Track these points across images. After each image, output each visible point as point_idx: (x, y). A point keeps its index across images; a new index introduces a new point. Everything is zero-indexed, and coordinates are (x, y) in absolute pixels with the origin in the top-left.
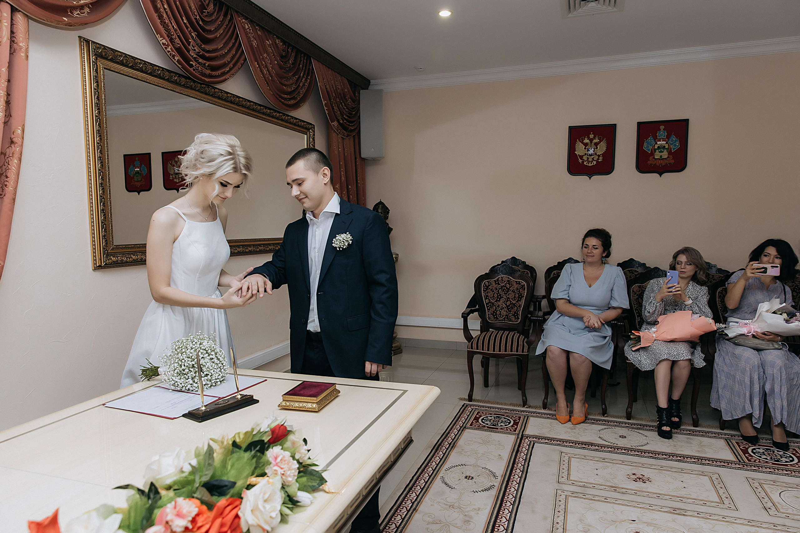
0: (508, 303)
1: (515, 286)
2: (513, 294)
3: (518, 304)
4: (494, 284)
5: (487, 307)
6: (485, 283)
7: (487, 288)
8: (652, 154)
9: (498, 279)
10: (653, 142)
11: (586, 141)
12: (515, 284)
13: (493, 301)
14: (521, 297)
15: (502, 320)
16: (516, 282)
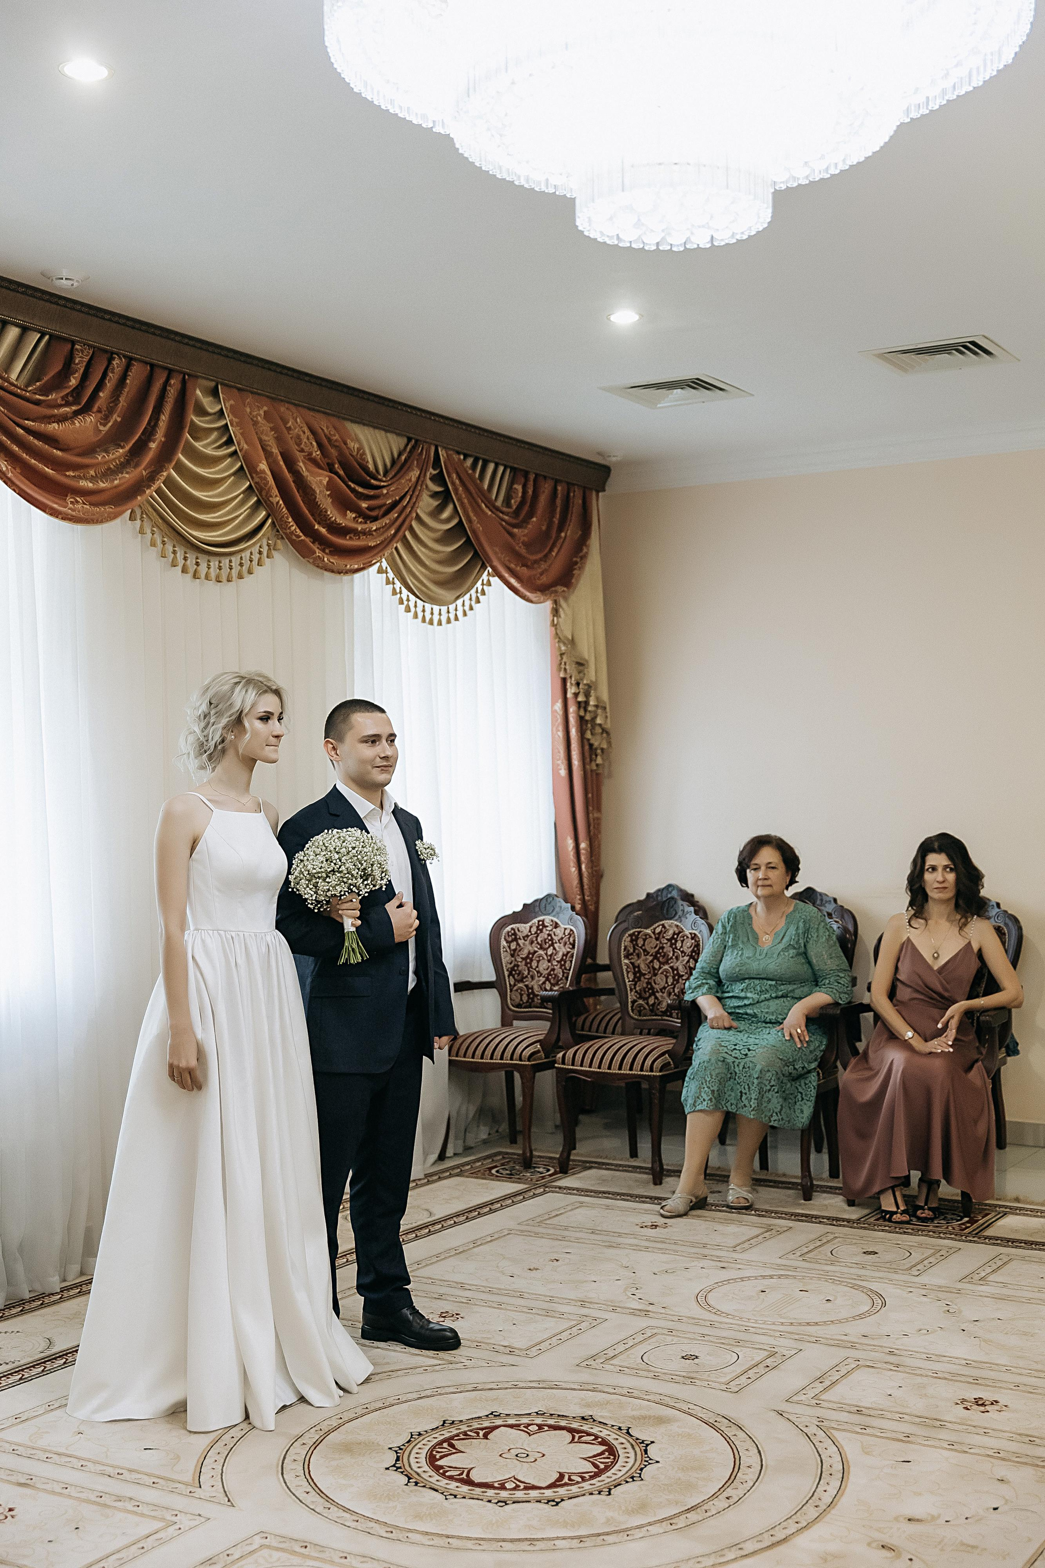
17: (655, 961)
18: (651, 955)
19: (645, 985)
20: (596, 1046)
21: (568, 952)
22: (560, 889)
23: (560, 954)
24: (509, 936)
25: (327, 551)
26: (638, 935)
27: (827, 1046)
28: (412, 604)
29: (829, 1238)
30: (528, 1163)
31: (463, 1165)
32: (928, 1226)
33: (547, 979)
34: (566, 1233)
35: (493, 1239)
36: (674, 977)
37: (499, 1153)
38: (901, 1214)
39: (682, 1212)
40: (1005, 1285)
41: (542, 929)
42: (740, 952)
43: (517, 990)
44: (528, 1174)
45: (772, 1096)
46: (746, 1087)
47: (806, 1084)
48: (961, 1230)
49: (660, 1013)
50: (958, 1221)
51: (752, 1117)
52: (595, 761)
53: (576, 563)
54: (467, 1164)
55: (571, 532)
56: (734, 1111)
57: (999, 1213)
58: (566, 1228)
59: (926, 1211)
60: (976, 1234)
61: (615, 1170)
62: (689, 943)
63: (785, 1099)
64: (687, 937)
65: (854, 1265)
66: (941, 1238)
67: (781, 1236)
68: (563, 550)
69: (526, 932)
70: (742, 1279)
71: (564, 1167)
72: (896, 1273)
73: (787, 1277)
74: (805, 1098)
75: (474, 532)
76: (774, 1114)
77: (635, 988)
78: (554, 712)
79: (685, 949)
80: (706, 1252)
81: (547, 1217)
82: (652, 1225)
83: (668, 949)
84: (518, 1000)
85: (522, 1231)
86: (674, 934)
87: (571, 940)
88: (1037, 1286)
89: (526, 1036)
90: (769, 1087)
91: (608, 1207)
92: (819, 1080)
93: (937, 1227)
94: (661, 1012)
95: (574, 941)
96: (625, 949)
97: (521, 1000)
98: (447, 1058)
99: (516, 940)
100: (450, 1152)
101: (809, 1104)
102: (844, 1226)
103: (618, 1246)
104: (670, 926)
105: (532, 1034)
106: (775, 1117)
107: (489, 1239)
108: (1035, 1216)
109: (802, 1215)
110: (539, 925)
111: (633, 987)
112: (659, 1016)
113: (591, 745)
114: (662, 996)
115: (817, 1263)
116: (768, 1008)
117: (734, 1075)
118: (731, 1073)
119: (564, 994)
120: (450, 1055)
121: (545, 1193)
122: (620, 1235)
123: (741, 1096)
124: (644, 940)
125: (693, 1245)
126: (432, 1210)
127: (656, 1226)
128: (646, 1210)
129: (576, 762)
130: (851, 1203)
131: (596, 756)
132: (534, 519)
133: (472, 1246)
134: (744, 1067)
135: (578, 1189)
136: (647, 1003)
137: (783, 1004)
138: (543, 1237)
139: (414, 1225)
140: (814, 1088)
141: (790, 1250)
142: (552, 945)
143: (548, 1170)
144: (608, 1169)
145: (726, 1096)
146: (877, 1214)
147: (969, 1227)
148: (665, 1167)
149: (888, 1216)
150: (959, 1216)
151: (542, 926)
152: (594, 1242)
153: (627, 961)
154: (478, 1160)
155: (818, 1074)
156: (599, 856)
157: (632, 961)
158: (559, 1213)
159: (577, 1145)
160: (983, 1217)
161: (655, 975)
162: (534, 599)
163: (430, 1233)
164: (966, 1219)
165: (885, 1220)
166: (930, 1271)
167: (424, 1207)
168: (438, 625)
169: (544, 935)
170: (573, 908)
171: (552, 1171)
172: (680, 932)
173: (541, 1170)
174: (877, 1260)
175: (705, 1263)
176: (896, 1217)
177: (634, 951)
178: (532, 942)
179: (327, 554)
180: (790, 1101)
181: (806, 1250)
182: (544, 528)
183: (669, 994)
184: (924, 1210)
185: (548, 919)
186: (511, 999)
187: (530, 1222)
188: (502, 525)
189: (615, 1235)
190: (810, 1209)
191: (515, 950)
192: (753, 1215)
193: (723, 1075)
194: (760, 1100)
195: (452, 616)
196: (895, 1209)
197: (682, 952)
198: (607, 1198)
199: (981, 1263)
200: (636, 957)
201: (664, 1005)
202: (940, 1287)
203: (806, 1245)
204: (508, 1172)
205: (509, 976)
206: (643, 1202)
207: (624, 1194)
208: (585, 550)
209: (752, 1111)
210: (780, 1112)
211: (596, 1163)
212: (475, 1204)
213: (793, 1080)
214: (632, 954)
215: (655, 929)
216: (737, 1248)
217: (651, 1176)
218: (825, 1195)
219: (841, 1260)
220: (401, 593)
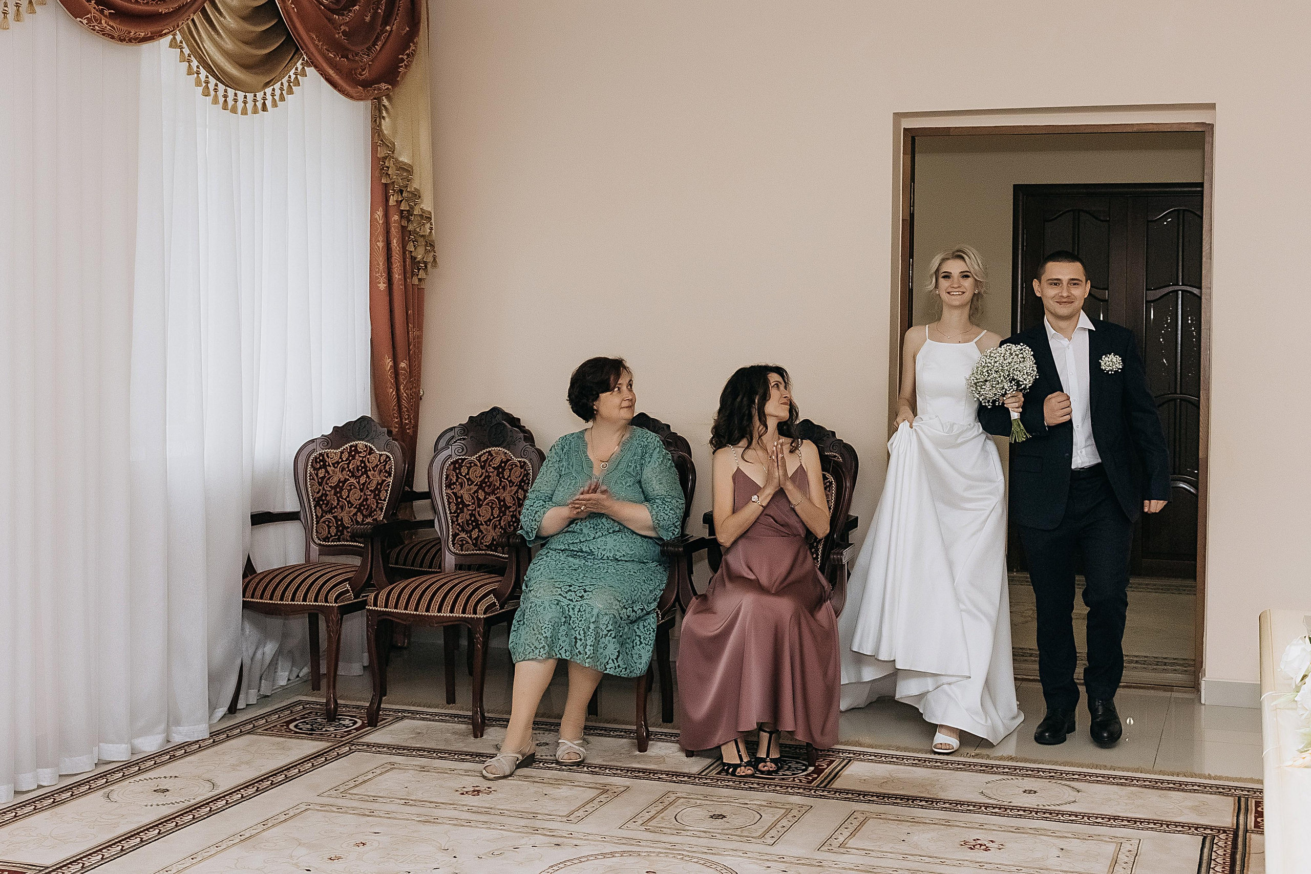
17: (480, 491)
18: (476, 485)
19: (468, 517)
20: (413, 585)
21: (383, 481)
22: (375, 411)
23: (375, 482)
24: (316, 462)
25: (106, 12)
26: (462, 462)
27: (668, 585)
28: (211, 86)
29: (671, 800)
30: (332, 715)
31: (256, 719)
32: (774, 779)
33: (359, 510)
34: (375, 806)
35: (288, 817)
36: (500, 509)
37: (299, 703)
38: (745, 766)
39: (507, 773)
40: (867, 852)
41: (355, 455)
42: (574, 481)
43: (324, 522)
44: (332, 729)
45: (609, 642)
46: (582, 632)
47: (644, 627)
48: (808, 782)
49: (484, 548)
50: (804, 771)
51: (587, 665)
52: (418, 275)
53: (402, 60)
54: (262, 717)
55: (397, 26)
56: (568, 658)
57: (844, 760)
58: (375, 799)
59: (768, 764)
60: (825, 787)
61: (430, 720)
62: (518, 471)
63: (622, 645)
64: (516, 466)
65: (703, 834)
66: (790, 794)
67: (618, 798)
68: (388, 45)
69: (337, 458)
70: (580, 860)
71: (373, 720)
72: (748, 842)
73: (630, 853)
74: (643, 642)
75: (287, 13)
76: (610, 661)
77: (457, 520)
78: (372, 220)
79: (513, 478)
80: (538, 824)
81: (352, 784)
82: (474, 791)
83: (494, 478)
84: (325, 533)
85: (323, 805)
86: (502, 462)
87: (387, 468)
88: (900, 851)
89: (333, 574)
90: (605, 632)
91: (423, 769)
92: (658, 621)
93: (783, 779)
94: (486, 546)
95: (390, 468)
96: (447, 478)
97: (329, 533)
98: (241, 599)
99: (324, 466)
100: (240, 705)
101: (648, 647)
102: (685, 782)
103: (434, 821)
104: (497, 453)
105: (340, 572)
106: (611, 665)
107: (283, 818)
108: (880, 762)
109: (639, 770)
110: (351, 451)
111: (455, 519)
112: (482, 550)
113: (413, 259)
114: (487, 529)
115: (661, 832)
116: (606, 544)
117: (568, 619)
118: (565, 617)
119: (377, 525)
120: (244, 597)
121: (350, 752)
122: (437, 805)
123: (576, 642)
124: (469, 468)
125: (522, 815)
126: (215, 780)
127: (478, 791)
128: (466, 771)
129: (397, 276)
130: (690, 754)
131: (419, 270)
132: (357, 7)
133: (261, 827)
134: (579, 611)
135: (388, 746)
136: (470, 537)
137: (623, 541)
138: (346, 813)
139: (193, 802)
140: (654, 631)
141: (628, 817)
142: (366, 472)
143: (355, 723)
144: (423, 719)
145: (560, 642)
146: (717, 766)
147: (815, 779)
148: (486, 714)
149: (731, 770)
150: (804, 765)
151: (354, 451)
152: (408, 816)
153: (449, 491)
154: (274, 712)
155: (658, 615)
156: (420, 377)
157: (454, 491)
158: (366, 778)
159: (388, 691)
160: (828, 765)
161: (480, 506)
162: (355, 95)
163: (211, 813)
164: (811, 768)
165: (727, 773)
166: (785, 837)
167: (207, 776)
168: (242, 114)
169: (357, 462)
170: (390, 433)
171: (359, 723)
172: (508, 460)
173: (347, 722)
174: (727, 825)
175: (539, 839)
176: (741, 771)
177: (457, 480)
178: (343, 469)
179: (106, 16)
180: (627, 646)
181: (648, 816)
182: (368, 19)
183: (495, 527)
184: (766, 762)
185: (361, 444)
186: (317, 532)
187: (333, 792)
188: (320, 9)
189: (431, 805)
190: (646, 763)
191: (323, 478)
192: (585, 772)
193: (557, 620)
194: (595, 646)
195: (259, 105)
196: (739, 762)
197: (510, 482)
198: (421, 756)
199: (837, 825)
200: (459, 487)
201: (489, 538)
202: (799, 859)
203: (646, 809)
204: (309, 726)
205: (315, 507)
206: (463, 760)
207: (441, 751)
208: (413, 47)
209: (587, 658)
210: (616, 659)
211: (409, 712)
212: (267, 771)
213: (631, 623)
214: (454, 483)
215: (480, 456)
216: (571, 817)
217: (471, 727)
218: (660, 744)
219: (687, 828)
220: (198, 73)
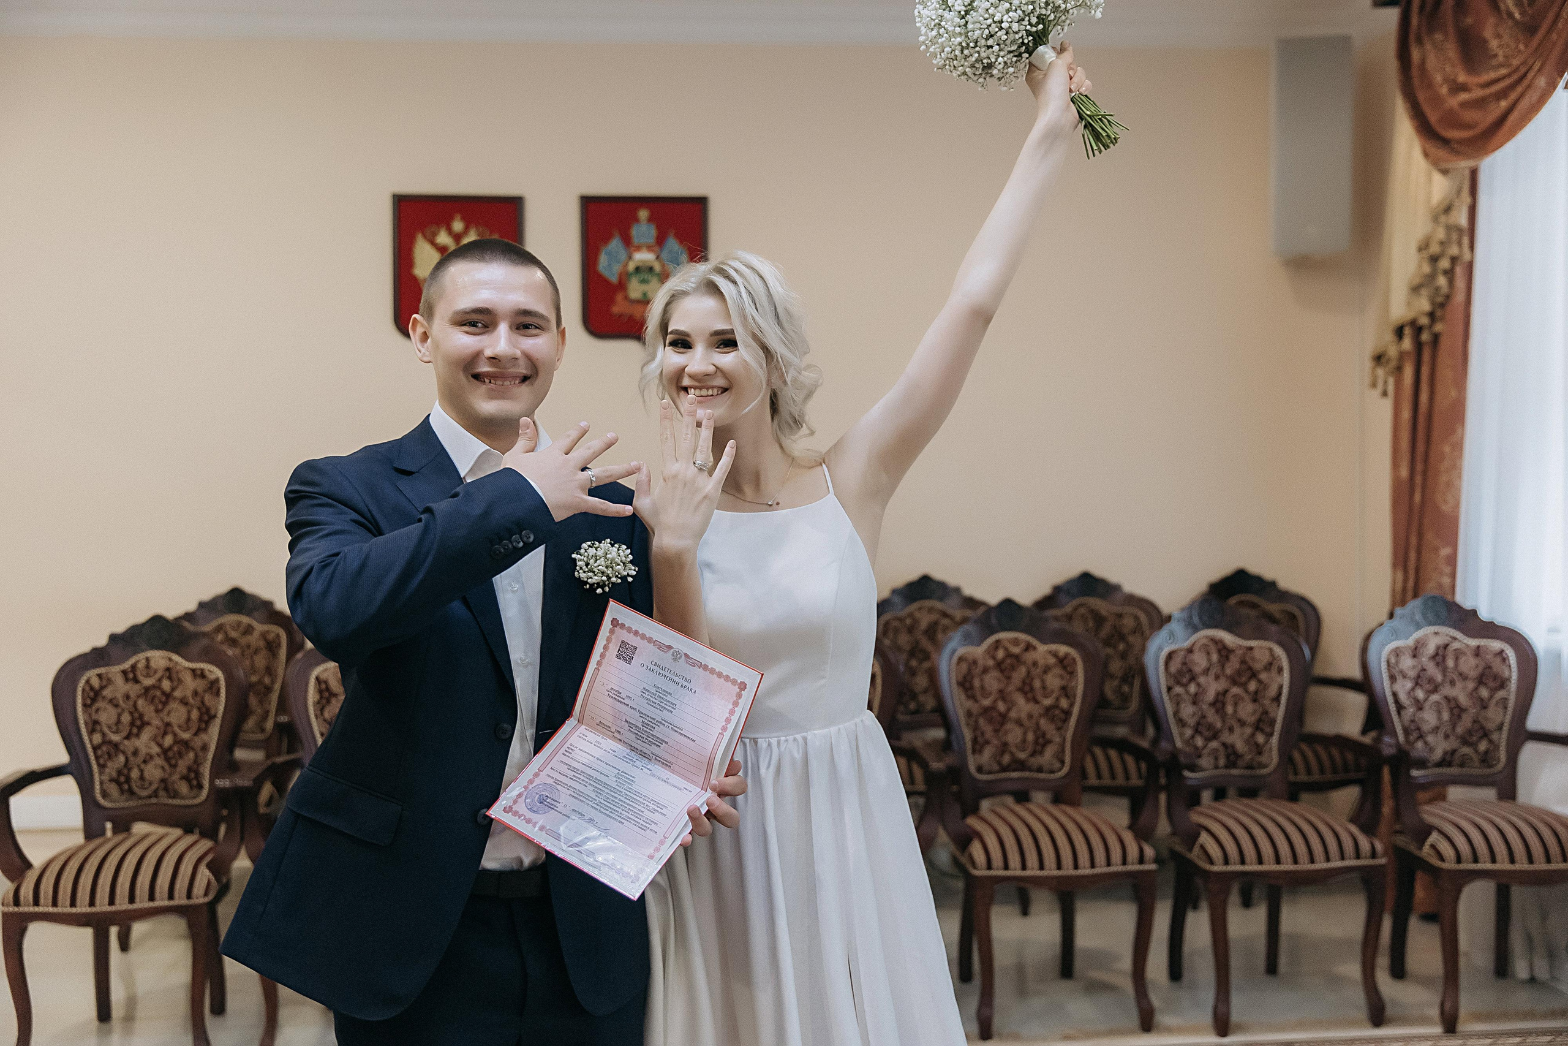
0: (168, 740)
1: (190, 683)
2: (183, 710)
3: (197, 742)
4: (119, 680)
5: (97, 758)
6: (88, 682)
7: (94, 696)
8: (622, 286)
9: (134, 667)
10: (623, 255)
11: (443, 238)
12: (188, 678)
13: (115, 738)
14: (207, 715)
15: (150, 797)
16: (193, 671)
